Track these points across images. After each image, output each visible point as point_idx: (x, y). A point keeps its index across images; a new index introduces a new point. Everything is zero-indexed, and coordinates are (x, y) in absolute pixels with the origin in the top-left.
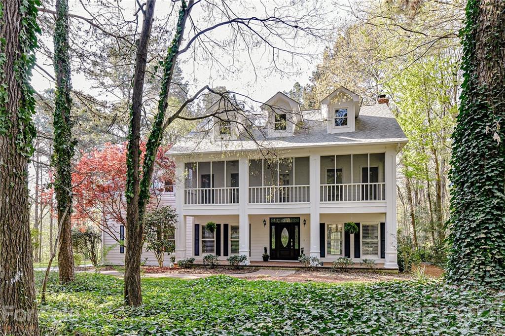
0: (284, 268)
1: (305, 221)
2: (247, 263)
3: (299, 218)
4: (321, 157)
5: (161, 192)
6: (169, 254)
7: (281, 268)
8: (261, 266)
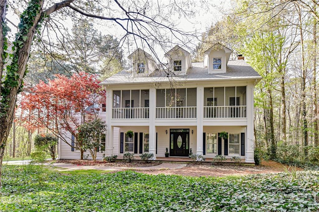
0: (179, 162)
1: (193, 131)
2: (154, 158)
3: (189, 129)
4: (204, 88)
5: (98, 111)
6: (102, 152)
7: (177, 162)
8: (163, 161)
